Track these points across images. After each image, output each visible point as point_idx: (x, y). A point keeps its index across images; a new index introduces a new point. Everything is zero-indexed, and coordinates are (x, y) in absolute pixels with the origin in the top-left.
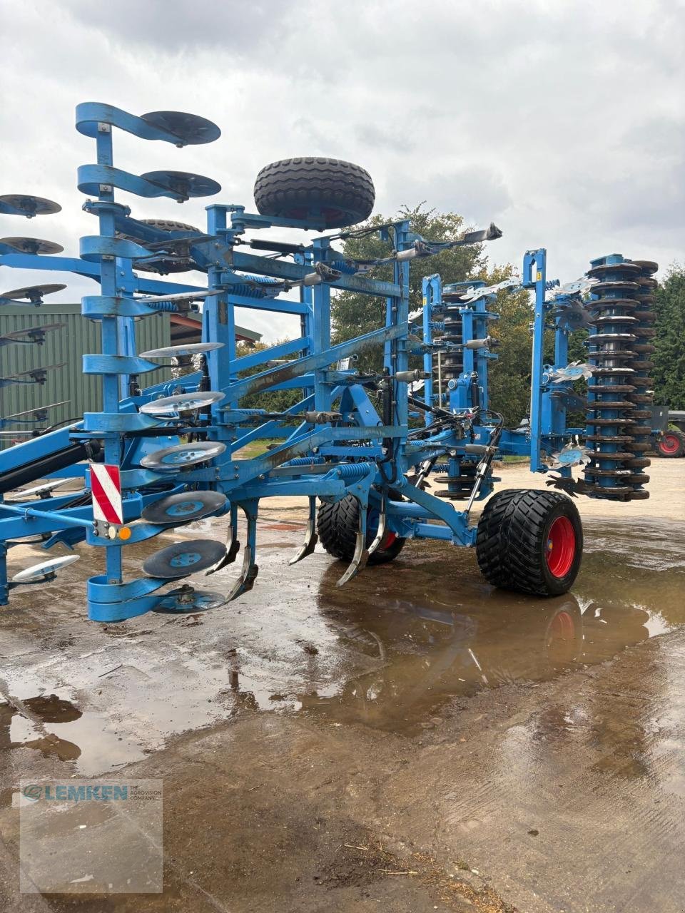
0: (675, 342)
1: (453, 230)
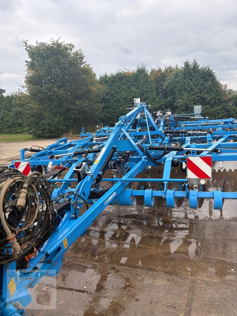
0: (142, 91)
1: (71, 50)
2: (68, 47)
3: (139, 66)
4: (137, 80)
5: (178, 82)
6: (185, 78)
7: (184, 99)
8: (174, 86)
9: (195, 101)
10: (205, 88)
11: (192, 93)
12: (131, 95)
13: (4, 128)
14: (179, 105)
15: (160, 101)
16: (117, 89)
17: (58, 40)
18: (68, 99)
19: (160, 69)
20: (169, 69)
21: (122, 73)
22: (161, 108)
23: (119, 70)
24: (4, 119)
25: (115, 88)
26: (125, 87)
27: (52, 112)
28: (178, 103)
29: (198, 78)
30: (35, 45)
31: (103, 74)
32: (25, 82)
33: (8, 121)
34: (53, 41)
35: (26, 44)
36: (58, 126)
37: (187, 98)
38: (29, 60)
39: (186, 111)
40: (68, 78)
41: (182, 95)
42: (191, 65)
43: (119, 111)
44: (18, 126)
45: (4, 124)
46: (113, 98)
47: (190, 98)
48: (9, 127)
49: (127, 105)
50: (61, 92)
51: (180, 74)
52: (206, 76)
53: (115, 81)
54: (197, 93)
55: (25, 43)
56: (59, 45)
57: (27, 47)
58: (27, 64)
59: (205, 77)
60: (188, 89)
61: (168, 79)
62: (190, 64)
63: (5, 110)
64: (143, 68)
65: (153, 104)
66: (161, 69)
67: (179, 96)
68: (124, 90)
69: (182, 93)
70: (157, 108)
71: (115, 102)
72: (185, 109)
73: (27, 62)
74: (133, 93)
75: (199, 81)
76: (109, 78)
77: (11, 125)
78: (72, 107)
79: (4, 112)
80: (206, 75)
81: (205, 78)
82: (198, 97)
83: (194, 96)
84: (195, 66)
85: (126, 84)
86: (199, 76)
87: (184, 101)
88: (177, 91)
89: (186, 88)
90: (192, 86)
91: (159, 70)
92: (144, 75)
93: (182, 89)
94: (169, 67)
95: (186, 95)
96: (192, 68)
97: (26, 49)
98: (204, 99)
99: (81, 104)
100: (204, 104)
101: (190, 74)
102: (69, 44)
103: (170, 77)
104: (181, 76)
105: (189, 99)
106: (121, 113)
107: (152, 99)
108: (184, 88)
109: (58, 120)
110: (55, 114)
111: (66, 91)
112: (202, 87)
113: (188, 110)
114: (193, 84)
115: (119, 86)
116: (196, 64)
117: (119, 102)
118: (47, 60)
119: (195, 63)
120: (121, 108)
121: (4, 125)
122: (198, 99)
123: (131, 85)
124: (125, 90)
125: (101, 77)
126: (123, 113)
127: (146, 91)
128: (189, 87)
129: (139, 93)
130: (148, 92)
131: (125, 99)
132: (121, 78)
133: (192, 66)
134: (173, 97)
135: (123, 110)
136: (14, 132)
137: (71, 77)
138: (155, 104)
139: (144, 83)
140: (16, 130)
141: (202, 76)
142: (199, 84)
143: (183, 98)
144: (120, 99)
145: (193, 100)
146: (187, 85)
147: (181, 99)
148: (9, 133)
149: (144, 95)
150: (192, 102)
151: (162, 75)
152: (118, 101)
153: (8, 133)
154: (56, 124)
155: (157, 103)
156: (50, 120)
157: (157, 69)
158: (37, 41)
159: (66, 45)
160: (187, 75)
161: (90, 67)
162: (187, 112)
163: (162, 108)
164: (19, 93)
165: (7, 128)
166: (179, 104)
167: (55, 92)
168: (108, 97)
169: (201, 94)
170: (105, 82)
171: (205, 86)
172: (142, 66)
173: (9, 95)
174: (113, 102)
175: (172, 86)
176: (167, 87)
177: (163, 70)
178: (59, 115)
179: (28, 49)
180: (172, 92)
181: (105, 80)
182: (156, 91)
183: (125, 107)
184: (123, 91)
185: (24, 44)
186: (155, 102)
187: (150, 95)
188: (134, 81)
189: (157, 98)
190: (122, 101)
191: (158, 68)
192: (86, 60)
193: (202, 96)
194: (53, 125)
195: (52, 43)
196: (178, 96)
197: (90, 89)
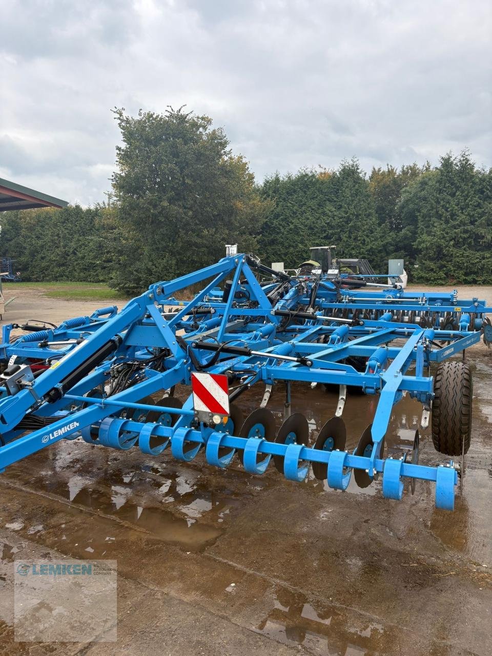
0: (347, 213)
1: (205, 128)
2: (199, 122)
3: (345, 163)
4: (338, 190)
5: (425, 199)
6: (440, 191)
7: (434, 236)
8: (416, 207)
9: (458, 241)
10: (484, 213)
11: (453, 223)
12: (323, 221)
13: (75, 271)
14: (423, 247)
15: (383, 236)
16: (295, 207)
17: (180, 110)
18: (188, 224)
19: (392, 170)
20: (410, 171)
21: (310, 175)
22: (386, 250)
23: (305, 169)
24: (77, 253)
25: (292, 204)
26: (313, 203)
27: (157, 248)
28: (420, 243)
29: (468, 192)
30: (137, 118)
31: (271, 176)
32: (114, 186)
33: (83, 258)
34: (171, 111)
35: (121, 115)
36: (166, 275)
37: (442, 234)
38: (124, 145)
39: (438, 260)
40: (190, 182)
41: (431, 226)
42: (455, 165)
43: (297, 252)
44: (100, 269)
45: (75, 263)
46: (288, 224)
47: (447, 233)
48: (85, 269)
49: (314, 240)
50: (175, 209)
51: (430, 183)
52: (488, 189)
53: (295, 191)
54: (465, 224)
55: (118, 113)
56: (182, 119)
57: (122, 121)
58: (119, 152)
59: (484, 192)
60: (444, 215)
61: (405, 192)
62: (455, 162)
63: (81, 236)
64: (353, 166)
65: (368, 242)
66: (394, 171)
67: (426, 227)
68: (309, 209)
69: (431, 222)
70: (376, 249)
71: (291, 233)
72: (435, 256)
73: (119, 149)
74: (327, 217)
75: (469, 199)
76: (284, 183)
77: (88, 266)
78: (195, 239)
79: (79, 240)
80: (488, 187)
81: (485, 194)
82: (466, 232)
83: (457, 231)
84: (466, 167)
85: (316, 197)
86: (472, 187)
87: (433, 239)
88: (423, 217)
89: (440, 212)
90: (454, 207)
91: (389, 171)
92: (354, 182)
93: (431, 214)
94: (410, 167)
95: (438, 227)
96: (458, 170)
97: (120, 124)
98: (478, 237)
99: (213, 236)
100: (479, 248)
101: (452, 184)
102: (200, 116)
103: (410, 188)
104: (431, 186)
105: (446, 235)
106: (300, 256)
107: (367, 231)
108: (437, 212)
109: (166, 265)
110: (162, 252)
111: (185, 208)
112: (475, 212)
113: (441, 258)
114: (457, 205)
115: (301, 201)
116: (466, 163)
117: (298, 234)
118: (155, 146)
119: (464, 160)
120: (301, 246)
121: (77, 265)
122: (466, 236)
123: (325, 201)
124: (312, 209)
125: (268, 182)
126: (305, 255)
127: (356, 213)
128: (446, 210)
129: (341, 218)
130: (360, 217)
131: (311, 228)
132: (307, 185)
133: (457, 166)
134: (413, 229)
135: (304, 251)
136: (92, 280)
137: (198, 182)
138: (373, 241)
139: (353, 198)
140: (97, 275)
141: (478, 187)
142: (471, 204)
143: (433, 234)
144: (302, 227)
145: (454, 239)
146: (443, 206)
147: (429, 235)
148: (84, 280)
149: (351, 221)
150: (452, 243)
151: (395, 181)
152: (296, 231)
153: (81, 281)
154: (162, 271)
155: (376, 240)
156: (150, 263)
157: (385, 169)
158: (141, 109)
159: (195, 119)
160: (445, 184)
161: (244, 161)
162: (439, 262)
163: (388, 250)
164: (109, 205)
165: (81, 272)
166: (424, 245)
167: (163, 208)
168: (276, 222)
169: (472, 226)
170: (274, 192)
171: (483, 210)
172: (351, 163)
173: (91, 208)
174: (285, 233)
175: (411, 206)
176: (402, 207)
177: (398, 172)
178: (169, 253)
179: (123, 124)
180: (412, 219)
181: (274, 188)
182: (377, 215)
183: (310, 243)
184: (309, 211)
185: (118, 116)
186: (373, 237)
187: (364, 222)
188: (332, 192)
189: (379, 229)
190: (304, 232)
191: (387, 167)
192: (231, 149)
193: (474, 231)
194: (156, 272)
195: (168, 114)
196: (422, 229)
197: (234, 207)
